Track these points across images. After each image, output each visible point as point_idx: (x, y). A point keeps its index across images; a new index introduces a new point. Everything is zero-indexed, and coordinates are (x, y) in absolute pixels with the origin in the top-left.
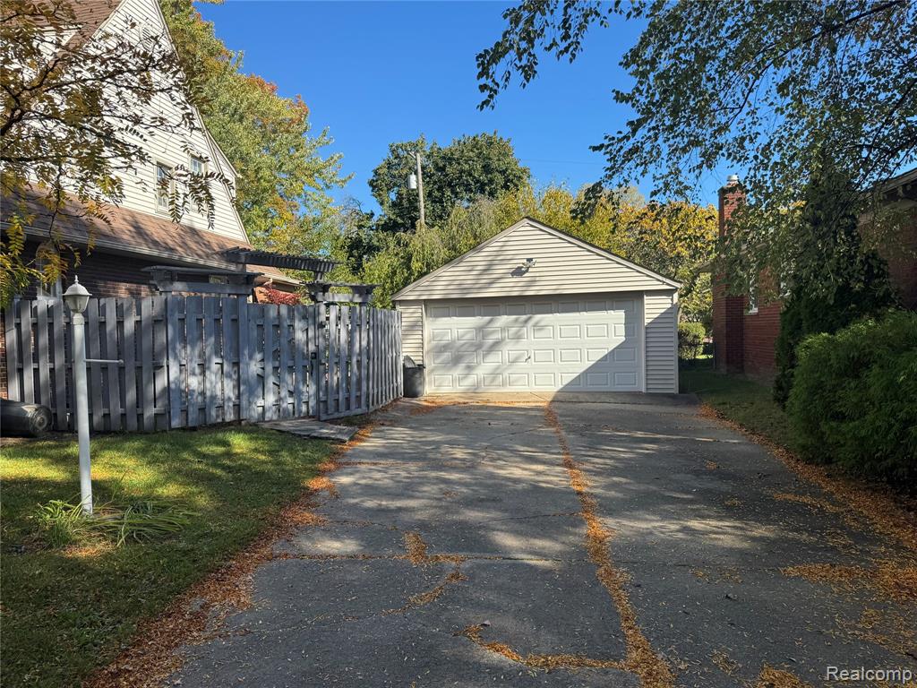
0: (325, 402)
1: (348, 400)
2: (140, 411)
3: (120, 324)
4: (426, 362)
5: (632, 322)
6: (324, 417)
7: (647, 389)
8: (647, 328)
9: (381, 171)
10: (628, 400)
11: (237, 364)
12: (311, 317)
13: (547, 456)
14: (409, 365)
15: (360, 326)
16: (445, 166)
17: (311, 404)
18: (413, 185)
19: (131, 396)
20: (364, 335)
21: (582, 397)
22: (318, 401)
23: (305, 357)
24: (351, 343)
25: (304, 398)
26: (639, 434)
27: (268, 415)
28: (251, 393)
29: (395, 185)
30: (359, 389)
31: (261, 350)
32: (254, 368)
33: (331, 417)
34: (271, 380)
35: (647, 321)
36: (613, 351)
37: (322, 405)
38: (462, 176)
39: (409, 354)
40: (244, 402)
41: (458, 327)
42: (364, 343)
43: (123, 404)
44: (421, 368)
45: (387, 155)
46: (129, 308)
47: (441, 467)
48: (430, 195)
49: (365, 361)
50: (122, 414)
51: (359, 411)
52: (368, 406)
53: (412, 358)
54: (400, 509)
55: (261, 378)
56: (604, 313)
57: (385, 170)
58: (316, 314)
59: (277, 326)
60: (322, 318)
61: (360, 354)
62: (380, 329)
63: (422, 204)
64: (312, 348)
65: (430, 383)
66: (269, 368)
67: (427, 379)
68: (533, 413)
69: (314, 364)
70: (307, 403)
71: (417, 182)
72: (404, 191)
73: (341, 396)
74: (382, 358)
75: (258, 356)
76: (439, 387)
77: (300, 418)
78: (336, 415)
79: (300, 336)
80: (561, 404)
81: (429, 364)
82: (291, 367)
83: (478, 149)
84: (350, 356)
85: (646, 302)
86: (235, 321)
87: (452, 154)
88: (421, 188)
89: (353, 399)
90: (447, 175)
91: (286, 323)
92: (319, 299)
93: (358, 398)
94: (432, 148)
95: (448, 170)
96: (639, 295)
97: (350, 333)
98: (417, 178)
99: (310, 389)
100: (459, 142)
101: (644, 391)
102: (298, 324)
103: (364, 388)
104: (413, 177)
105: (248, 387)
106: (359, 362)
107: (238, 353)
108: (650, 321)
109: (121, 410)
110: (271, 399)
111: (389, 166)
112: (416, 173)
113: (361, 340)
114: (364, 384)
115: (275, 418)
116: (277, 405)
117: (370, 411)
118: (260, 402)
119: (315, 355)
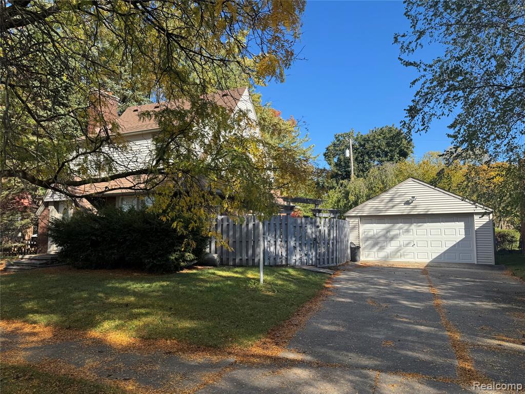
0: (319, 259)
1: (328, 259)
2: (253, 258)
3: (247, 225)
4: (361, 244)
5: (469, 228)
6: (319, 266)
7: (478, 262)
8: (476, 231)
9: (330, 148)
10: (467, 267)
11: (286, 242)
12: (314, 224)
13: (421, 284)
14: (353, 246)
15: (333, 227)
16: (365, 144)
17: (313, 260)
18: (348, 155)
19: (250, 252)
20: (335, 232)
21: (442, 265)
22: (316, 259)
23: (311, 240)
24: (329, 235)
25: (311, 257)
26: (467, 279)
27: (297, 263)
28: (292, 254)
29: (337, 154)
30: (333, 255)
31: (295, 237)
32: (292, 244)
33: (321, 266)
34: (298, 249)
35: (476, 228)
36: (459, 242)
37: (318, 261)
38: (374, 149)
39: (352, 241)
40: (289, 257)
41: (376, 228)
42: (335, 235)
43: (247, 256)
44: (358, 248)
45: (334, 140)
46: (251, 219)
47: (375, 285)
48: (356, 159)
49: (335, 243)
50: (247, 259)
51: (332, 265)
52: (336, 263)
53: (354, 243)
54: (362, 294)
55: (295, 248)
56: (453, 223)
57: (332, 148)
58: (315, 222)
59: (301, 227)
60: (318, 224)
61: (333, 240)
62: (341, 229)
63: (352, 164)
64: (314, 236)
65: (363, 255)
66: (297, 244)
67: (361, 253)
68: (416, 270)
69: (315, 243)
70: (312, 259)
71: (350, 153)
72: (342, 157)
73: (326, 257)
74: (342, 242)
75: (294, 239)
76: (367, 257)
77: (309, 265)
78: (323, 266)
79: (309, 231)
80: (431, 268)
81: (362, 246)
82: (306, 244)
83: (383, 134)
84: (329, 240)
85: (475, 218)
86: (286, 224)
87: (369, 137)
88: (352, 156)
89: (330, 259)
90: (366, 148)
91: (304, 226)
92: (317, 216)
93: (333, 259)
94: (358, 135)
95: (367, 146)
96: (471, 215)
97: (329, 231)
98: (350, 151)
99: (313, 254)
100: (372, 131)
101: (476, 263)
102: (309, 226)
103: (335, 255)
104: (347, 151)
105: (290, 252)
106: (333, 243)
107: (287, 238)
108: (478, 228)
109: (246, 258)
110: (298, 257)
111: (334, 145)
112: (349, 148)
113: (334, 234)
114: (335, 252)
115: (300, 265)
116: (301, 259)
117: (338, 265)
118: (294, 258)
119: (315, 239)
